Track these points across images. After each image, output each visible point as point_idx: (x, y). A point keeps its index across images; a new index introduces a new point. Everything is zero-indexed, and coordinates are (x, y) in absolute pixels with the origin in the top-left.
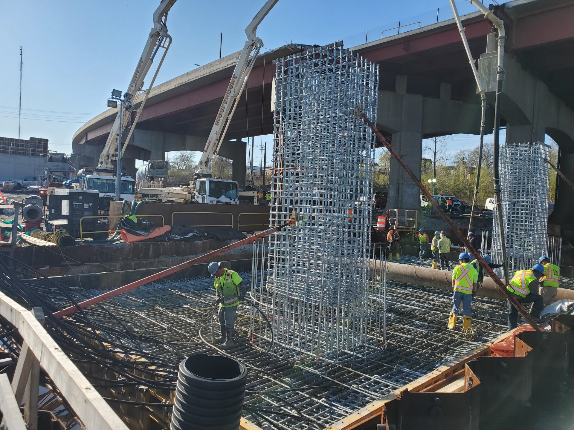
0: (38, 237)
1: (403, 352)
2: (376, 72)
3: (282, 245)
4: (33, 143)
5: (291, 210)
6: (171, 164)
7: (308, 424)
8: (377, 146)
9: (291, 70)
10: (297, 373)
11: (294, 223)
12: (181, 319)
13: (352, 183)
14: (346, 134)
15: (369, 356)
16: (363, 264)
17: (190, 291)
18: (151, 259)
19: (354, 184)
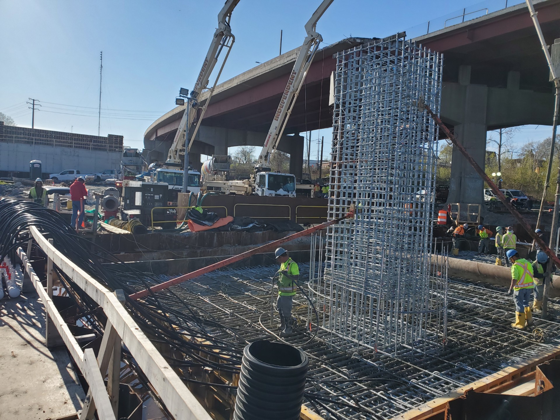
0: (115, 225)
1: (465, 349)
2: (439, 63)
3: (339, 238)
4: (111, 139)
5: (349, 202)
6: (233, 159)
7: (365, 416)
8: (440, 138)
9: (352, 63)
10: (354, 364)
11: (353, 216)
12: (242, 305)
13: (414, 176)
14: (407, 126)
15: (428, 352)
16: (424, 259)
17: (250, 279)
18: (215, 247)
19: (416, 176)
